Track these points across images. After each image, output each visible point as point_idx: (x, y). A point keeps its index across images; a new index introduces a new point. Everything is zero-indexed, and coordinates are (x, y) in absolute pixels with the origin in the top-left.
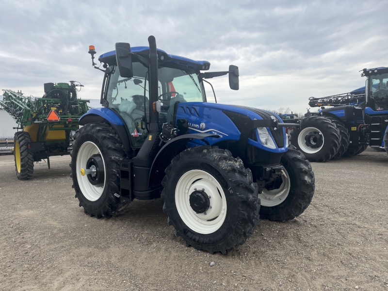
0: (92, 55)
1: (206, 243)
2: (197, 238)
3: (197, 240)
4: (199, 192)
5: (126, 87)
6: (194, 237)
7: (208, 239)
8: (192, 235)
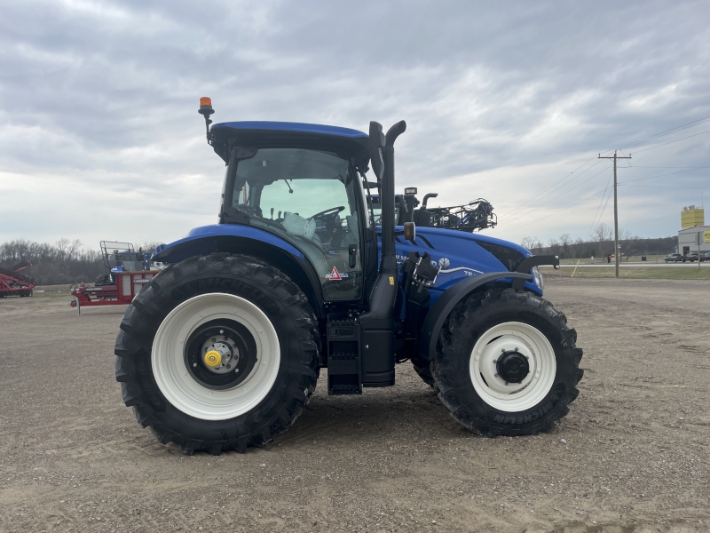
0: (207, 117)
1: (528, 422)
2: (513, 420)
3: (513, 422)
4: (511, 353)
5: (291, 191)
6: (507, 419)
7: (530, 416)
8: (503, 418)
